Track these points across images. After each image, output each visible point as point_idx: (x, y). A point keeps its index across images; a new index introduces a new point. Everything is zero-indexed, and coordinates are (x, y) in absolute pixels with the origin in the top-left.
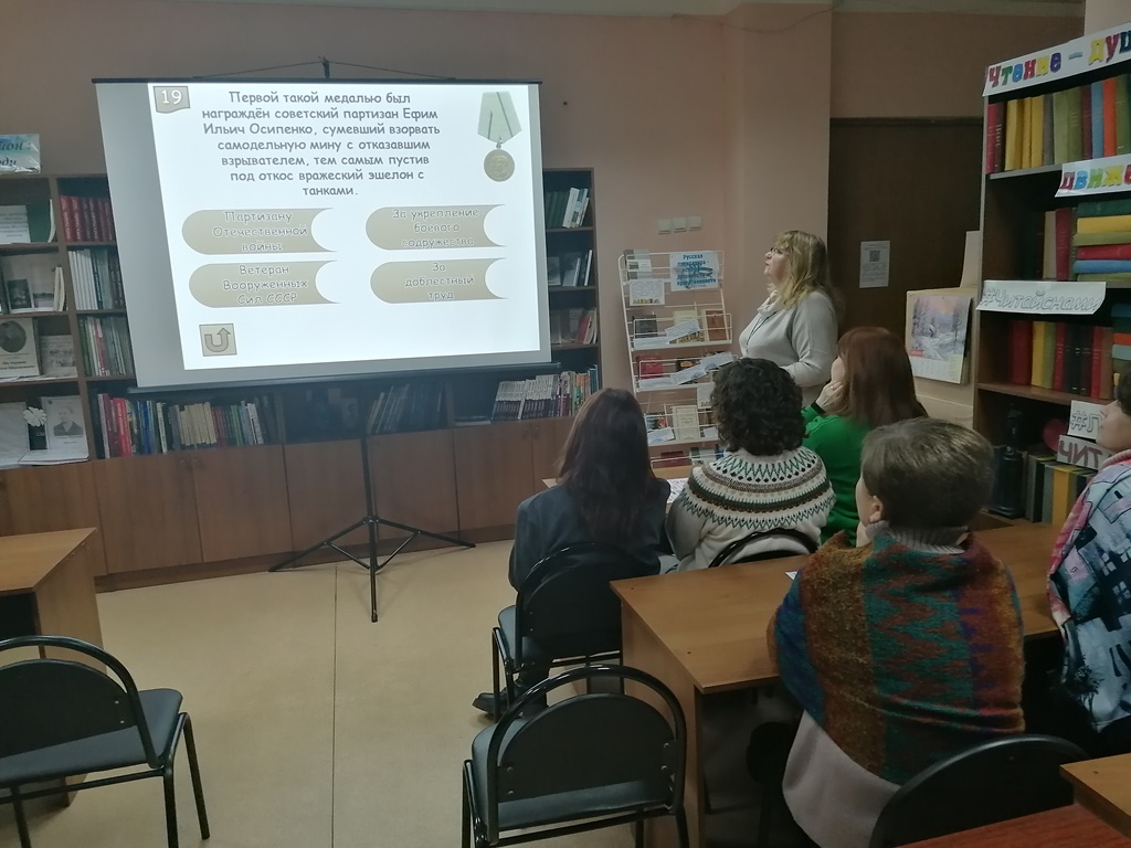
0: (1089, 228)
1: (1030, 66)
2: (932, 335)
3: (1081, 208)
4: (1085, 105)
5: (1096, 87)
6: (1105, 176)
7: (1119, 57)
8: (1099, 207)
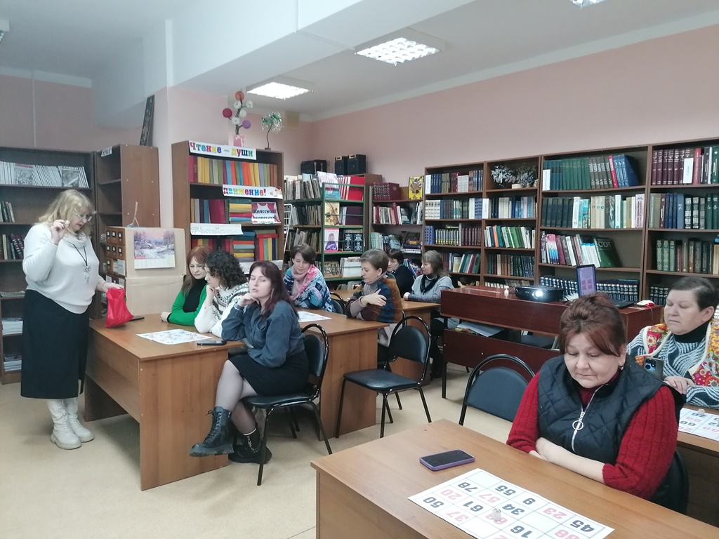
0: (234, 207)
1: (209, 149)
2: (151, 248)
3: (230, 200)
4: (225, 166)
5: (227, 162)
6: (238, 192)
7: (241, 157)
8: (237, 201)
